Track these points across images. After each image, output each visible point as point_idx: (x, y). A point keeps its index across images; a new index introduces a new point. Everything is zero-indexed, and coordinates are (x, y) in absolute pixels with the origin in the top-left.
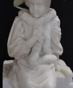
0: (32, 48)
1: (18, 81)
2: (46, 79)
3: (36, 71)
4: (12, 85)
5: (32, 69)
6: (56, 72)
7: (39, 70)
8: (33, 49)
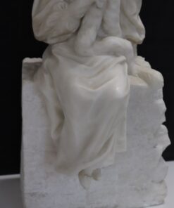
0: (82, 19)
1: (53, 85)
2: (109, 80)
3: (89, 65)
4: (42, 95)
5: (81, 63)
6: (131, 76)
7: (96, 64)
8: (84, 22)
